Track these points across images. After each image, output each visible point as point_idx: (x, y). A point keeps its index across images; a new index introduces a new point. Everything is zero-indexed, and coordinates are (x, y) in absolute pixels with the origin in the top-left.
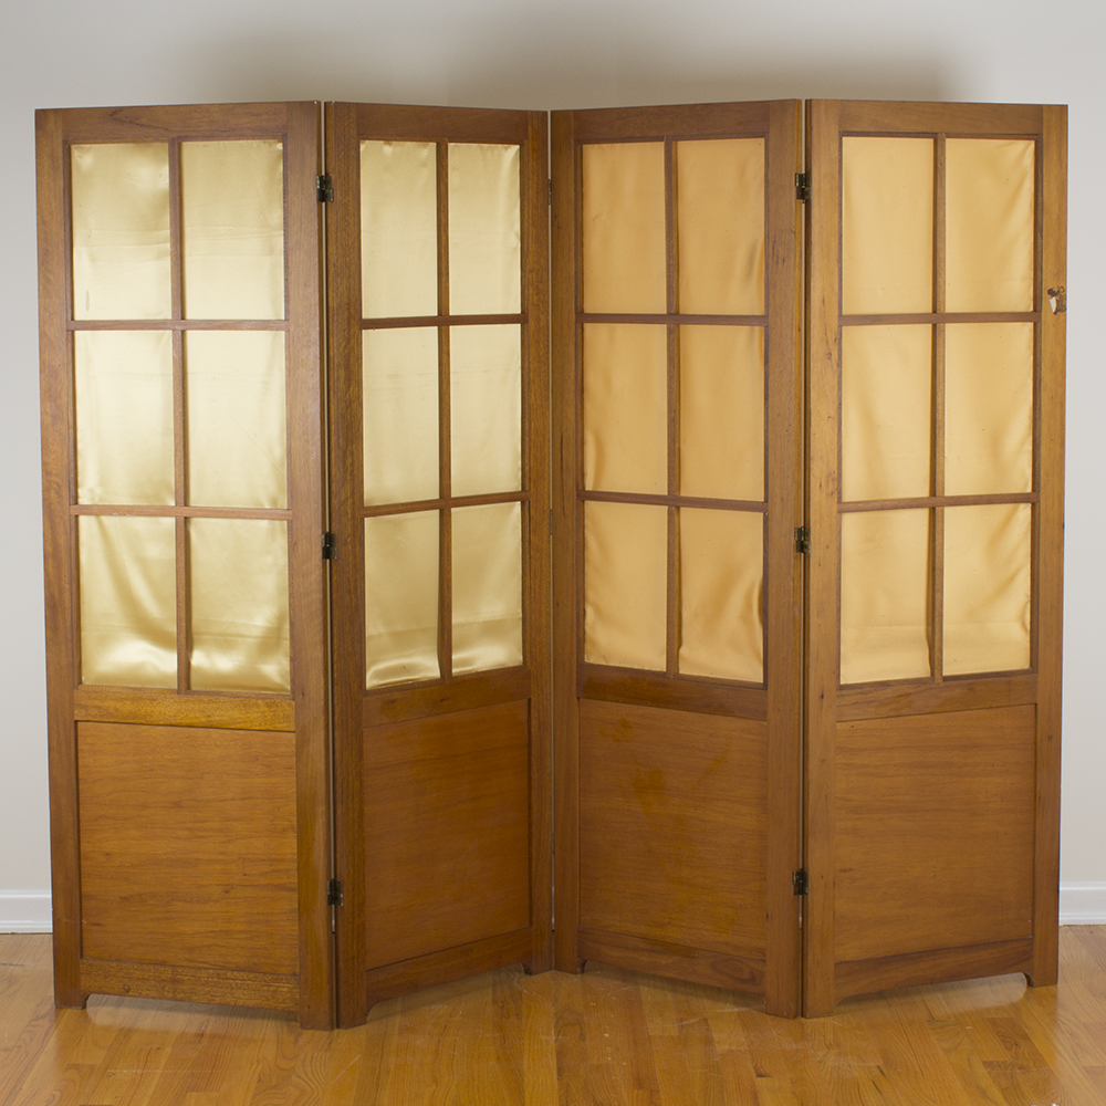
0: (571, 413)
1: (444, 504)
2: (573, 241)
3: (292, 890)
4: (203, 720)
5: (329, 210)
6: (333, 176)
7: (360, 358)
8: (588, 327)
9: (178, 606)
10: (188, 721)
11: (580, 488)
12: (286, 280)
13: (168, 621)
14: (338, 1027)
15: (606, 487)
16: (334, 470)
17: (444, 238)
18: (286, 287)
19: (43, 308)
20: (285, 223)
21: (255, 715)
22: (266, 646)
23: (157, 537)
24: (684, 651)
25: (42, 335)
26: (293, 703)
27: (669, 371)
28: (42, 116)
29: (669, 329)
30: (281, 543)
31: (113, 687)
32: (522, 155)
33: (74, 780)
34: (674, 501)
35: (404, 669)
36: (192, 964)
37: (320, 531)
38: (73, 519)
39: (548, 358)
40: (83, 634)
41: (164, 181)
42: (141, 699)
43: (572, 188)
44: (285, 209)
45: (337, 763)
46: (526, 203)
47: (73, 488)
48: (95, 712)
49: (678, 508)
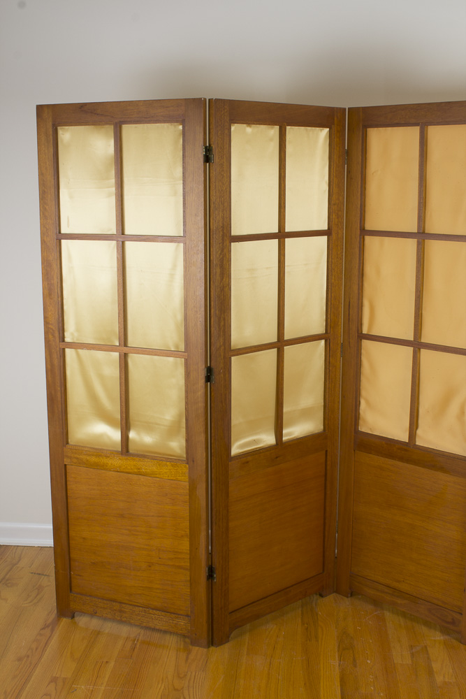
0: (355, 288)
1: (280, 344)
2: (359, 187)
3: (186, 569)
4: (136, 470)
5: (211, 168)
6: (213, 146)
7: (229, 260)
8: (367, 238)
9: (121, 405)
10: (127, 471)
11: (360, 332)
12: (184, 212)
13: (116, 412)
14: (212, 645)
15: (375, 332)
16: (212, 329)
17: (283, 185)
18: (184, 217)
19: (43, 226)
20: (183, 176)
21: (165, 470)
22: (172, 431)
23: (108, 362)
24: (419, 432)
25: (43, 242)
26: (187, 466)
27: (417, 267)
28: (40, 108)
29: (418, 242)
30: (181, 371)
31: (85, 447)
32: (331, 135)
33: (65, 497)
34: (417, 345)
35: (255, 442)
36: (131, 603)
37: (204, 366)
38: (61, 351)
39: (342, 255)
40: (69, 416)
41: (111, 149)
42: (100, 455)
43: (360, 154)
44: (184, 168)
45: (213, 501)
46: (332, 164)
47: (61, 332)
48: (75, 460)
49: (420, 349)
